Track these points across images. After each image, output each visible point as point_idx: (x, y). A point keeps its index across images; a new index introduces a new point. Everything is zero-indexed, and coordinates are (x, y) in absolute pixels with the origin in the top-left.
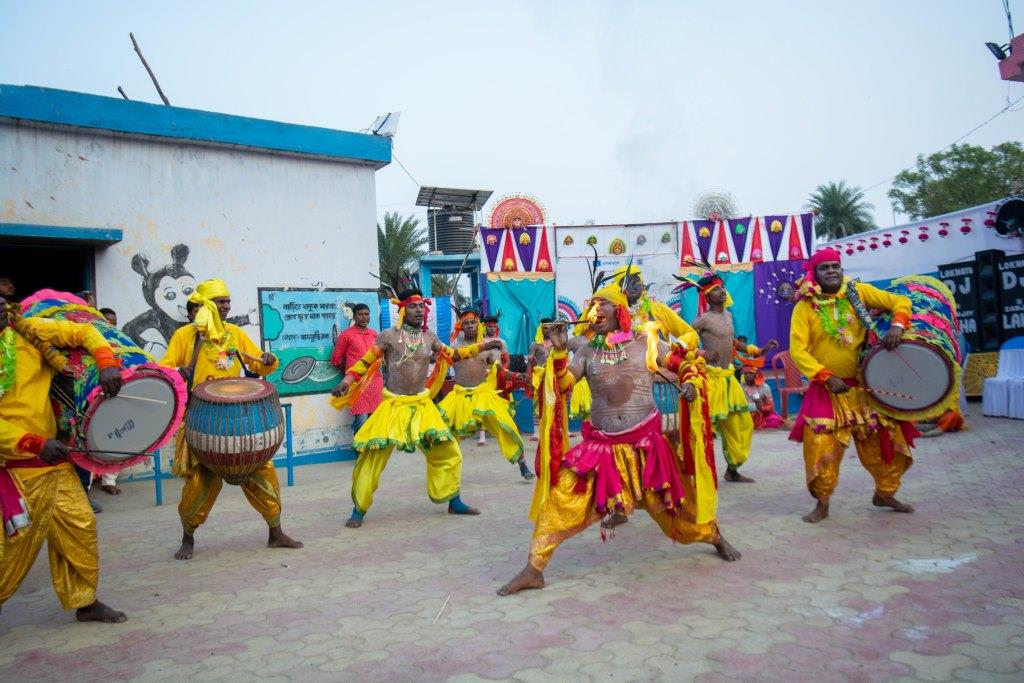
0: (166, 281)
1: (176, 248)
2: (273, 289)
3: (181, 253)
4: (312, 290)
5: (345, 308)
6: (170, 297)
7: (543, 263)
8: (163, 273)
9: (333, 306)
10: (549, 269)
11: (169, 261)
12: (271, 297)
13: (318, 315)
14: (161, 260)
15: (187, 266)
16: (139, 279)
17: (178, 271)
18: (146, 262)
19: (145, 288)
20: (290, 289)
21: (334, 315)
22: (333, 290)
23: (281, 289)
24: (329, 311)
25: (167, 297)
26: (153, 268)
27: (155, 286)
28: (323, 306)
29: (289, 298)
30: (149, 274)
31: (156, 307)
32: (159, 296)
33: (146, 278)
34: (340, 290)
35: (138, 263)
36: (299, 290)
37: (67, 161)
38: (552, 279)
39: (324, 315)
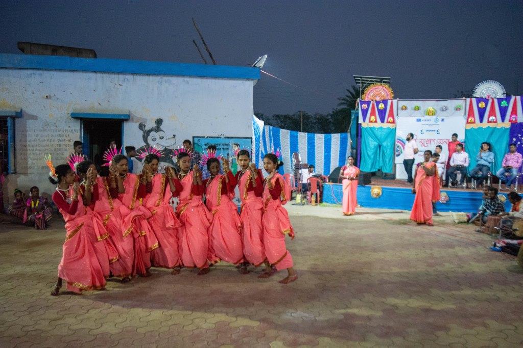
0: (153, 133)
1: (158, 120)
2: (200, 137)
3: (159, 122)
4: (218, 137)
5: (234, 146)
6: (154, 140)
7: (391, 119)
8: (152, 130)
9: (228, 145)
10: (393, 122)
11: (154, 125)
12: (199, 140)
13: (220, 149)
14: (151, 125)
15: (162, 127)
16: (142, 133)
17: (158, 129)
18: (145, 126)
19: (144, 136)
20: (207, 137)
21: (228, 149)
22: (228, 138)
23: (203, 137)
24: (226, 147)
25: (153, 140)
26: (147, 128)
27: (148, 135)
28: (223, 145)
29: (207, 141)
30: (146, 131)
31: (148, 144)
32: (149, 139)
33: (144, 132)
34: (232, 138)
35: (141, 126)
36: (212, 137)
37: (114, 86)
38: (394, 127)
39: (223, 149)
